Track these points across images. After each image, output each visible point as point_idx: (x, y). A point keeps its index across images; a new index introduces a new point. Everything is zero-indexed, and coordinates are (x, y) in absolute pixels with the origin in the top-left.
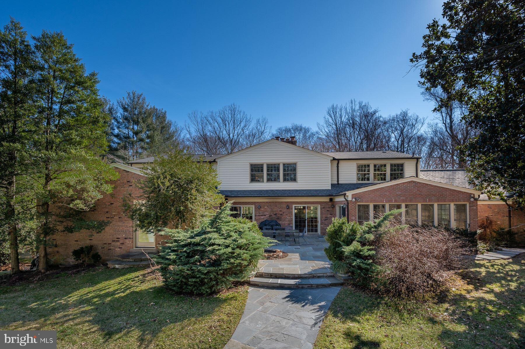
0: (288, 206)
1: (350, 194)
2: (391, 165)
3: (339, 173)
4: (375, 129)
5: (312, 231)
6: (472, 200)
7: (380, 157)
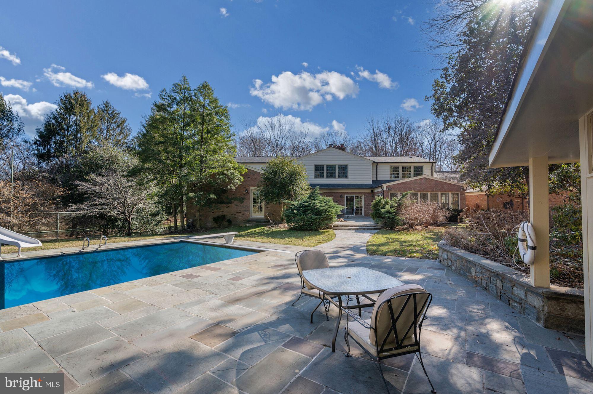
0: (341, 195)
1: (385, 186)
2: (414, 167)
3: (378, 172)
4: (410, 134)
5: (358, 213)
6: (462, 190)
7: (406, 162)
